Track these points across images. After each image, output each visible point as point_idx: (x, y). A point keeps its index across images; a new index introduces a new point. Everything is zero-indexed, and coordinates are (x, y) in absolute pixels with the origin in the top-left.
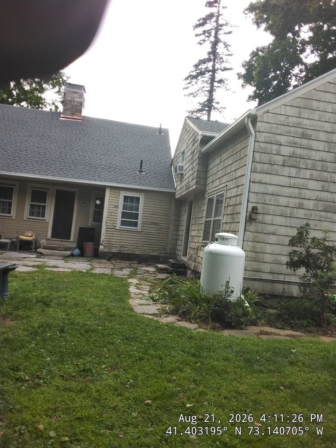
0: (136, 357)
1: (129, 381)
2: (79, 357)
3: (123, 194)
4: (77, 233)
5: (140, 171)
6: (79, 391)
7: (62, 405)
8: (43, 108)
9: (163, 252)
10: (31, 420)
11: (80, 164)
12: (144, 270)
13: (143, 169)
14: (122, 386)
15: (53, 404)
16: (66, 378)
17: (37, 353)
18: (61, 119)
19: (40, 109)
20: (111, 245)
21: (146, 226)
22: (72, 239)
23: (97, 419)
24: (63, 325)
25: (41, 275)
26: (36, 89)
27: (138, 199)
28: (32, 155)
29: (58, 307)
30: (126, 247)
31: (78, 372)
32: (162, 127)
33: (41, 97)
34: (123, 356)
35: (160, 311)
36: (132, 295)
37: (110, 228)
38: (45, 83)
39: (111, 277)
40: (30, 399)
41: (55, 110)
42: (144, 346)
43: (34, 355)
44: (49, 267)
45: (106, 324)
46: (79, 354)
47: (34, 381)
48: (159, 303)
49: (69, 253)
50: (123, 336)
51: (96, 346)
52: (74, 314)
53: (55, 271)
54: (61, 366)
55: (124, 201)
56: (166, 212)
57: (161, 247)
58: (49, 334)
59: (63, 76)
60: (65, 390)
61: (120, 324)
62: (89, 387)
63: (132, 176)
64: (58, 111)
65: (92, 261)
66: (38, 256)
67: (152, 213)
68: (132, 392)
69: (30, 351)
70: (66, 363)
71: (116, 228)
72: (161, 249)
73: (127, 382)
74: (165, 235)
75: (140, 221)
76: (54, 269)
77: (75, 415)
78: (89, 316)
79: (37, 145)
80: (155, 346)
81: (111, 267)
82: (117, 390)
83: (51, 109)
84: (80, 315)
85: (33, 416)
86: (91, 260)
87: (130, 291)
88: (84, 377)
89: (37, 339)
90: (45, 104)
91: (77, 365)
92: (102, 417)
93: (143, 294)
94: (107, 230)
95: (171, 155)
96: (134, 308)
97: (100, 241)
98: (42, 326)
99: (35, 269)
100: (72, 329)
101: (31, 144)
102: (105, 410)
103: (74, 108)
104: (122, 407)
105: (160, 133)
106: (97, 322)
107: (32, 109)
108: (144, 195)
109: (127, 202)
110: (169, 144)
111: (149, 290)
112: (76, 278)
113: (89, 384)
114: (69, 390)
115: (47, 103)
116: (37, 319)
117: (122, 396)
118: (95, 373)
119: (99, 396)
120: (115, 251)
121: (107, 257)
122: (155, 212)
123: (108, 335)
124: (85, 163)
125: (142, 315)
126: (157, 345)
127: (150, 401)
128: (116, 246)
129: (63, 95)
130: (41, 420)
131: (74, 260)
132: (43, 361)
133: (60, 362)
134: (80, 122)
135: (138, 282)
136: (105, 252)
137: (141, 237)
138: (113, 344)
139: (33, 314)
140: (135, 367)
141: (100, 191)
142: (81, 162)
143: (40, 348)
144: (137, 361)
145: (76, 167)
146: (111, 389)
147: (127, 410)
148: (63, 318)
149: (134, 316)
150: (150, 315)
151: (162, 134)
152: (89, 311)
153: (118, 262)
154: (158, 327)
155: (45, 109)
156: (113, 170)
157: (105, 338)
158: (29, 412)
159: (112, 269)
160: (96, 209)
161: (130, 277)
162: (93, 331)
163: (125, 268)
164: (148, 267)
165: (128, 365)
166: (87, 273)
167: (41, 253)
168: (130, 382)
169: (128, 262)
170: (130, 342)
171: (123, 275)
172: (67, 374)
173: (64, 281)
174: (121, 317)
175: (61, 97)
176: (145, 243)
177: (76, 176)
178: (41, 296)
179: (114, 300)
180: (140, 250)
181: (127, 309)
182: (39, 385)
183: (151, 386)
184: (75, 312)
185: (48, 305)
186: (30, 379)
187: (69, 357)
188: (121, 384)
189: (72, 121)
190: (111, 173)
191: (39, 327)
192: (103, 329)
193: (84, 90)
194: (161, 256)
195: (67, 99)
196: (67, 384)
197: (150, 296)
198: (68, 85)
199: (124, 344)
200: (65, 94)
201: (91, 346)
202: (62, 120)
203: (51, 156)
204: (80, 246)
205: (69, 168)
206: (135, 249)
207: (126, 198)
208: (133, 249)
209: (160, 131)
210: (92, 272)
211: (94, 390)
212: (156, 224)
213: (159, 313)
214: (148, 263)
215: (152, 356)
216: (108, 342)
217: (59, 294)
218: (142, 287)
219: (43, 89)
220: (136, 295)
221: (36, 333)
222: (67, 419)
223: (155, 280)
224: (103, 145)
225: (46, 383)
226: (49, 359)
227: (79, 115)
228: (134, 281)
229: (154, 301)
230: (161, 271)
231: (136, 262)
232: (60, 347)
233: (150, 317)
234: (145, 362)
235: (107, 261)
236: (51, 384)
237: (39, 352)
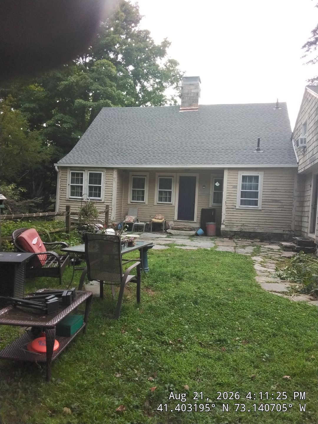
0: (269, 332)
1: (264, 355)
2: (213, 327)
3: (241, 174)
4: (200, 214)
5: (258, 150)
6: (217, 359)
7: (203, 370)
8: (164, 104)
9: (287, 229)
10: (178, 379)
11: (199, 151)
12: (268, 248)
13: (260, 147)
14: (258, 359)
15: (195, 368)
16: (203, 345)
17: (176, 321)
18: (180, 111)
19: (162, 106)
20: (232, 224)
21: (267, 203)
22: (195, 220)
23: (237, 387)
24: (195, 297)
25: (172, 253)
26: (157, 89)
27: (257, 178)
28: (158, 148)
29: (189, 281)
30: (247, 226)
31: (214, 341)
32: (279, 102)
33: (162, 95)
34: (255, 330)
35: (289, 289)
36: (258, 272)
37: (230, 208)
38: (165, 82)
39: (234, 255)
40: (175, 361)
41: (174, 104)
42: (277, 323)
43: (175, 323)
44: (178, 245)
45: (236, 299)
46: (213, 325)
47: (177, 345)
48: (288, 281)
49: (193, 232)
50: (254, 311)
51: (228, 319)
52: (205, 288)
53: (183, 249)
54: (198, 334)
55: (243, 181)
56: (289, 188)
57: (285, 224)
58: (184, 305)
59: (180, 72)
60: (205, 356)
61: (249, 300)
62: (226, 356)
63: (249, 155)
64: (177, 105)
65: (215, 240)
66: (168, 236)
67: (273, 190)
68: (269, 366)
69: (171, 319)
70: (203, 332)
71: (236, 208)
72: (285, 227)
73: (263, 355)
74: (288, 212)
75: (260, 199)
76: (183, 248)
77: (216, 381)
78: (218, 290)
79: (161, 138)
80: (288, 323)
81: (233, 245)
82: (253, 363)
83: (171, 104)
84: (210, 289)
85: (179, 377)
86: (214, 238)
87: (255, 268)
88: (221, 346)
89: (175, 308)
90: (166, 100)
91: (213, 334)
92: (241, 386)
93: (269, 272)
94: (227, 210)
95: (291, 128)
96: (261, 285)
97: (221, 221)
98: (178, 297)
99: (167, 247)
100: (204, 302)
101: (157, 138)
102: (244, 379)
103: (191, 99)
104: (261, 379)
105: (277, 108)
106: (226, 297)
107: (156, 107)
108: (263, 173)
109: (246, 182)
110: (288, 117)
111: (275, 268)
112: (203, 255)
113: (226, 353)
114: (208, 356)
115: (167, 99)
116: (173, 291)
117: (259, 368)
118: (230, 344)
119: (236, 366)
120: (236, 229)
121: (229, 236)
122: (276, 189)
123: (239, 309)
124: (203, 149)
125: (270, 293)
126: (290, 323)
127: (288, 377)
128: (237, 225)
129: (181, 89)
130: (186, 381)
131: (199, 239)
132: (182, 328)
133: (197, 330)
134: (197, 111)
135: (263, 260)
136: (227, 231)
137: (262, 216)
138: (244, 318)
139: (170, 286)
140: (269, 342)
141: (218, 174)
142: (199, 149)
143: (178, 316)
144: (270, 337)
145: (195, 154)
146: (247, 361)
147: (266, 382)
148: (195, 291)
149: (262, 293)
150: (279, 292)
151: (279, 109)
152: (218, 286)
153: (240, 241)
154: (290, 306)
155: (166, 105)
156: (230, 152)
157: (236, 312)
158: (175, 373)
159: (235, 247)
160: (216, 190)
161: (253, 254)
162: (223, 305)
163: (247, 246)
164: (271, 245)
165: (262, 340)
166: (212, 251)
167: (170, 233)
168: (266, 356)
169: (249, 240)
170: (261, 318)
171: (246, 253)
172: (205, 342)
173: (192, 258)
174: (249, 293)
175: (178, 91)
176: (267, 221)
177: (196, 162)
178: (175, 270)
179: (241, 277)
180: (261, 228)
181: (254, 286)
182: (181, 349)
183: (288, 363)
184: (205, 286)
185: (181, 279)
186: (173, 343)
187: (205, 326)
188: (256, 356)
189: (190, 112)
190: (228, 155)
191: (176, 298)
192: (233, 304)
193: (200, 81)
194: (285, 234)
195: (184, 92)
196: (206, 351)
197: (277, 275)
198: (185, 79)
199: (255, 319)
200: (182, 88)
201: (223, 318)
202: (182, 112)
203: (173, 146)
204: (203, 226)
205: (189, 156)
206: (256, 228)
207: (244, 178)
208: (254, 227)
209: (277, 105)
210: (216, 250)
211: (231, 359)
212: (277, 201)
213: (288, 291)
214: (272, 241)
215: (286, 333)
216: (239, 316)
217: (190, 269)
218: (268, 265)
219: (163, 87)
220: (262, 272)
221: (174, 303)
222: (209, 383)
223: (281, 258)
224: (220, 129)
225: (187, 348)
226: (187, 327)
227: (196, 105)
228: (259, 259)
229: (282, 279)
230: (286, 249)
231: (259, 240)
232: (195, 316)
233: (279, 295)
234: (279, 339)
235: (229, 239)
236: (191, 349)
237: (178, 320)
